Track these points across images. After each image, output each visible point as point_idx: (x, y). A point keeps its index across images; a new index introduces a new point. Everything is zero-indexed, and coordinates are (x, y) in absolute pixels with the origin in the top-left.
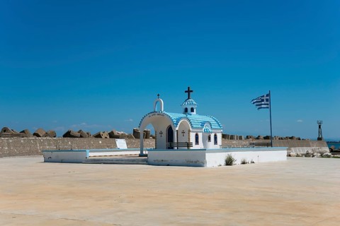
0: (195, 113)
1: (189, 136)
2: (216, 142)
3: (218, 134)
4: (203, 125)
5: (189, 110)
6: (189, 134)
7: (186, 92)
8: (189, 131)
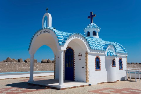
0: (97, 36)
1: (86, 59)
2: (121, 67)
3: (122, 59)
4: (105, 47)
5: (91, 34)
6: (86, 57)
7: (89, 17)
8: (87, 53)
